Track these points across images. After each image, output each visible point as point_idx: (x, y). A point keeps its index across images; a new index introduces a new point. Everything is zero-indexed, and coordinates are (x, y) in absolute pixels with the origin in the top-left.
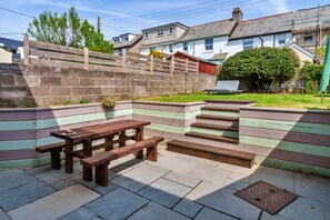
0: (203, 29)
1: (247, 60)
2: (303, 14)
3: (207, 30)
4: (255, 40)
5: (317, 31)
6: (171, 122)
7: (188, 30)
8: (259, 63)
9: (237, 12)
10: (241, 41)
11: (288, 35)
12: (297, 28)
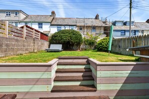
0: (37, 17)
1: (65, 35)
2: (78, 20)
3: (39, 18)
4: (62, 26)
5: (84, 27)
6: (37, 81)
7: (27, 16)
8: (71, 37)
9: (53, 13)
10: (56, 26)
11: (75, 27)
12: (78, 24)
